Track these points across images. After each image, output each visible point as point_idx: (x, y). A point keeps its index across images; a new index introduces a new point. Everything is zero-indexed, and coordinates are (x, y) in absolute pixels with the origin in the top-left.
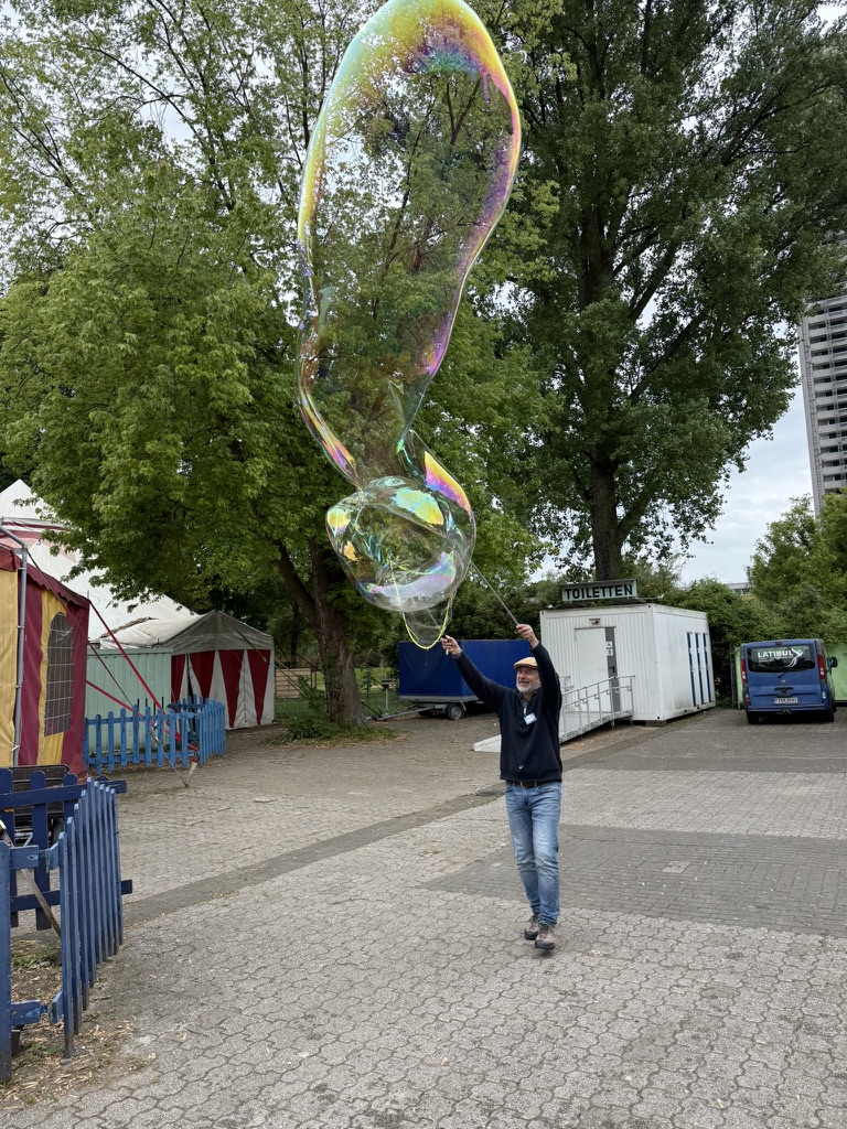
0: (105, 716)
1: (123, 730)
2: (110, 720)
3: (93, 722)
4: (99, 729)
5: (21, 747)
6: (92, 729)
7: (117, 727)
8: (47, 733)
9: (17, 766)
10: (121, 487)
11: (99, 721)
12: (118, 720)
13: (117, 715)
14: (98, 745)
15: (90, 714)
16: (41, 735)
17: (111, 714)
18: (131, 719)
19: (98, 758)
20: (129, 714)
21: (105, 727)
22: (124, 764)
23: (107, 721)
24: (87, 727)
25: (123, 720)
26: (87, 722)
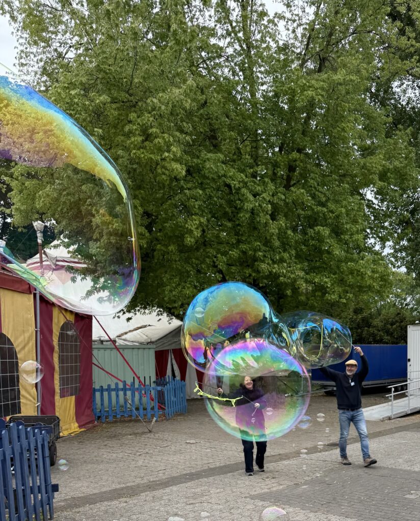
0: (105, 387)
1: (117, 396)
2: (109, 389)
3: (98, 390)
4: (102, 395)
5: (42, 404)
6: (98, 394)
7: (113, 394)
8: (62, 396)
9: (40, 415)
10: (105, 237)
11: (102, 390)
12: (114, 390)
13: (113, 387)
14: (102, 404)
15: (96, 386)
16: (57, 397)
17: (109, 386)
18: (122, 390)
19: (102, 412)
20: (121, 386)
21: (106, 394)
22: (118, 416)
23: (107, 390)
24: (94, 393)
25: (117, 389)
26: (95, 390)
